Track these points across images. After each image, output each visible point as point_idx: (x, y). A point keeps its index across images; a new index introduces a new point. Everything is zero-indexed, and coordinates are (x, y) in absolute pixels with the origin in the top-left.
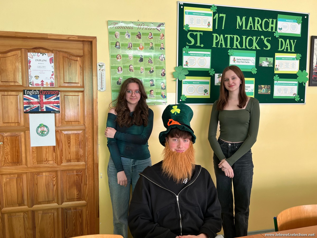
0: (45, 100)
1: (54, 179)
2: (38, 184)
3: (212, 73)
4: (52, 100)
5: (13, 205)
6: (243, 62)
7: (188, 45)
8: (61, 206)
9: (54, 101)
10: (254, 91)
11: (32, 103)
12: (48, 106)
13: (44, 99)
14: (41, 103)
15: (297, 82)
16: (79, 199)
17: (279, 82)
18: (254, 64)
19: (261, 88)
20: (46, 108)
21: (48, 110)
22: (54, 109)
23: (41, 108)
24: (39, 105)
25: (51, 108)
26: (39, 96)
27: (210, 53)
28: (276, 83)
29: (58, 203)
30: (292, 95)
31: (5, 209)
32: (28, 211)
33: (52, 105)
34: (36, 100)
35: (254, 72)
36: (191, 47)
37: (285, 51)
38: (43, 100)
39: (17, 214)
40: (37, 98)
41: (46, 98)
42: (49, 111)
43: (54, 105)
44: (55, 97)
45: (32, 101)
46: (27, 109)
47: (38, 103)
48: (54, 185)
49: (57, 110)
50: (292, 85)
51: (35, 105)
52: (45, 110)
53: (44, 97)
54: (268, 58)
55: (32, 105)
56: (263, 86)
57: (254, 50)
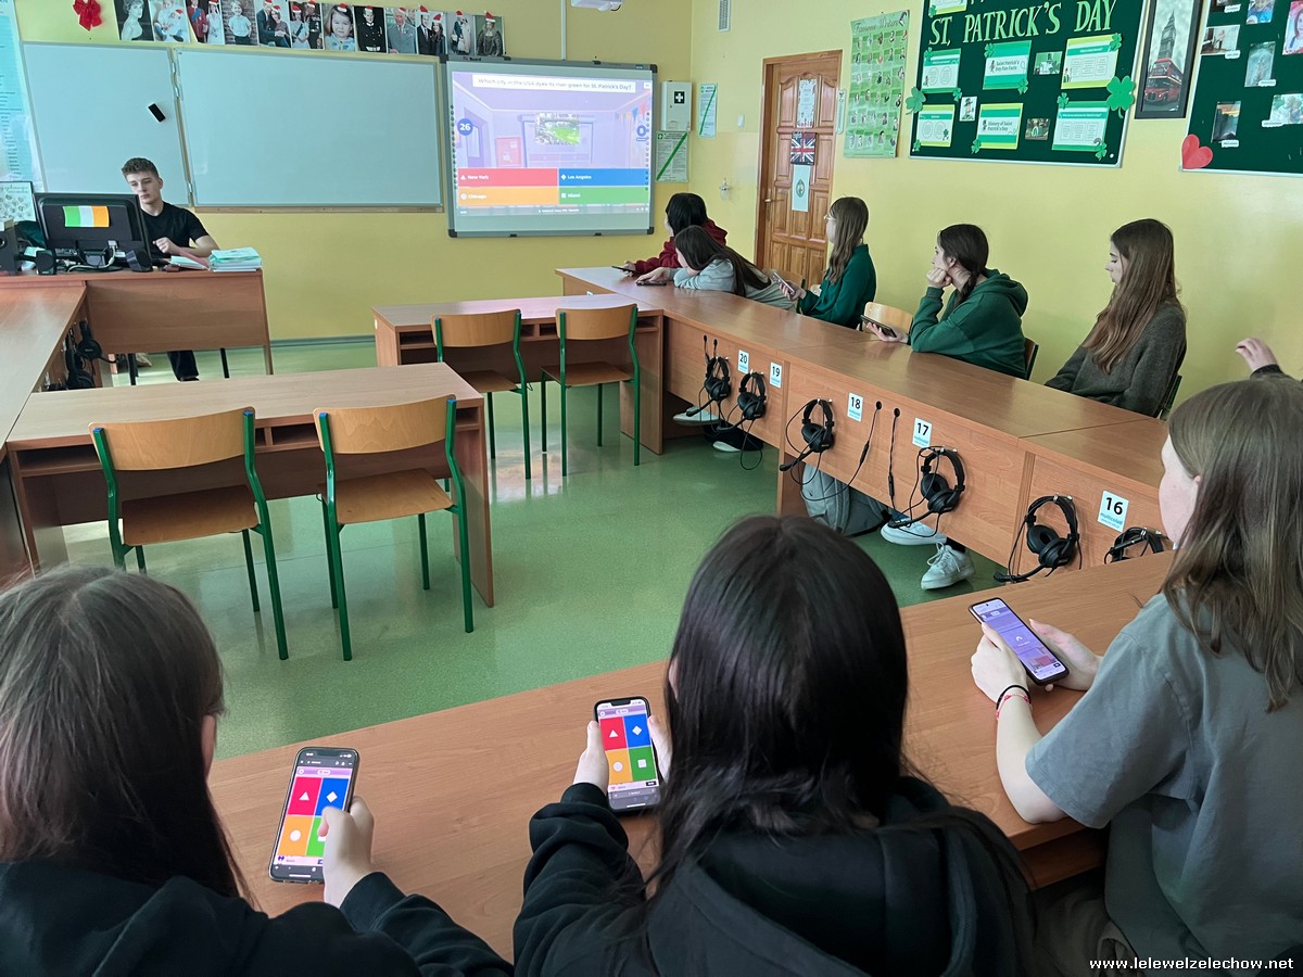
3: (957, 95)
4: (810, 146)
6: (1006, 69)
7: (931, 46)
9: (812, 147)
10: (1017, 134)
11: (796, 150)
13: (804, 144)
14: (802, 150)
15: (1106, 110)
17: (1067, 110)
18: (1025, 72)
19: (1032, 126)
20: (805, 157)
21: (806, 161)
22: (811, 159)
23: (802, 157)
24: (800, 153)
25: (809, 157)
26: (801, 140)
27: (958, 56)
28: (1062, 113)
30: (1091, 144)
33: (809, 154)
34: (799, 146)
35: (1023, 89)
36: (936, 48)
37: (1089, 30)
38: (803, 146)
43: (811, 153)
44: (812, 143)
46: (793, 158)
50: (1094, 116)
53: (805, 141)
54: (1052, 53)
55: (796, 154)
56: (1035, 121)
57: (1028, 38)
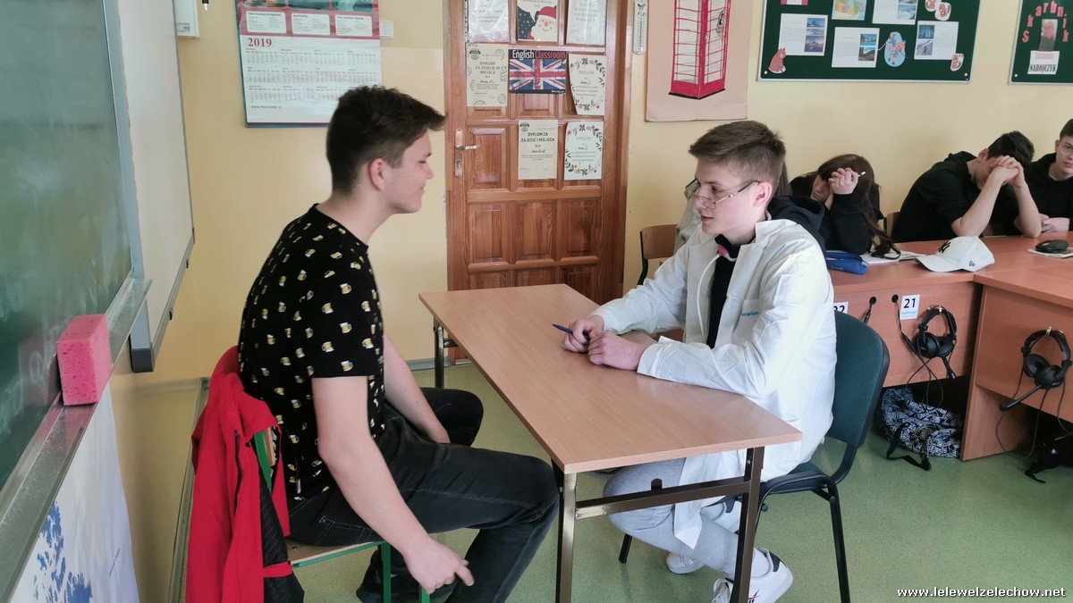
0: (543, 70)
1: (550, 215)
2: (525, 224)
4: (554, 69)
5: (484, 259)
8: (557, 263)
9: (556, 71)
11: (523, 75)
12: (547, 80)
13: (541, 66)
14: (536, 74)
16: (587, 252)
20: (545, 83)
21: (548, 88)
22: (557, 86)
23: (537, 83)
24: (533, 78)
25: (552, 83)
26: (533, 61)
29: (554, 257)
31: (472, 266)
32: (507, 271)
33: (553, 78)
34: (528, 69)
38: (539, 69)
39: (490, 275)
40: (531, 66)
41: (544, 65)
42: (548, 90)
43: (558, 78)
44: (559, 65)
45: (522, 70)
46: (515, 85)
47: (533, 74)
48: (549, 227)
49: (560, 88)
51: (527, 79)
52: (542, 88)
53: (542, 63)
55: (522, 79)
